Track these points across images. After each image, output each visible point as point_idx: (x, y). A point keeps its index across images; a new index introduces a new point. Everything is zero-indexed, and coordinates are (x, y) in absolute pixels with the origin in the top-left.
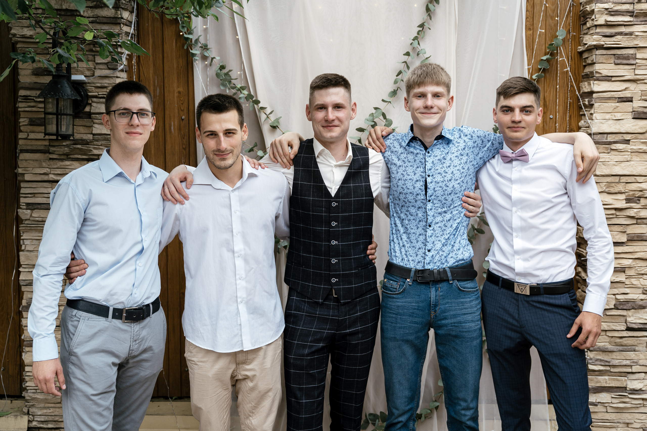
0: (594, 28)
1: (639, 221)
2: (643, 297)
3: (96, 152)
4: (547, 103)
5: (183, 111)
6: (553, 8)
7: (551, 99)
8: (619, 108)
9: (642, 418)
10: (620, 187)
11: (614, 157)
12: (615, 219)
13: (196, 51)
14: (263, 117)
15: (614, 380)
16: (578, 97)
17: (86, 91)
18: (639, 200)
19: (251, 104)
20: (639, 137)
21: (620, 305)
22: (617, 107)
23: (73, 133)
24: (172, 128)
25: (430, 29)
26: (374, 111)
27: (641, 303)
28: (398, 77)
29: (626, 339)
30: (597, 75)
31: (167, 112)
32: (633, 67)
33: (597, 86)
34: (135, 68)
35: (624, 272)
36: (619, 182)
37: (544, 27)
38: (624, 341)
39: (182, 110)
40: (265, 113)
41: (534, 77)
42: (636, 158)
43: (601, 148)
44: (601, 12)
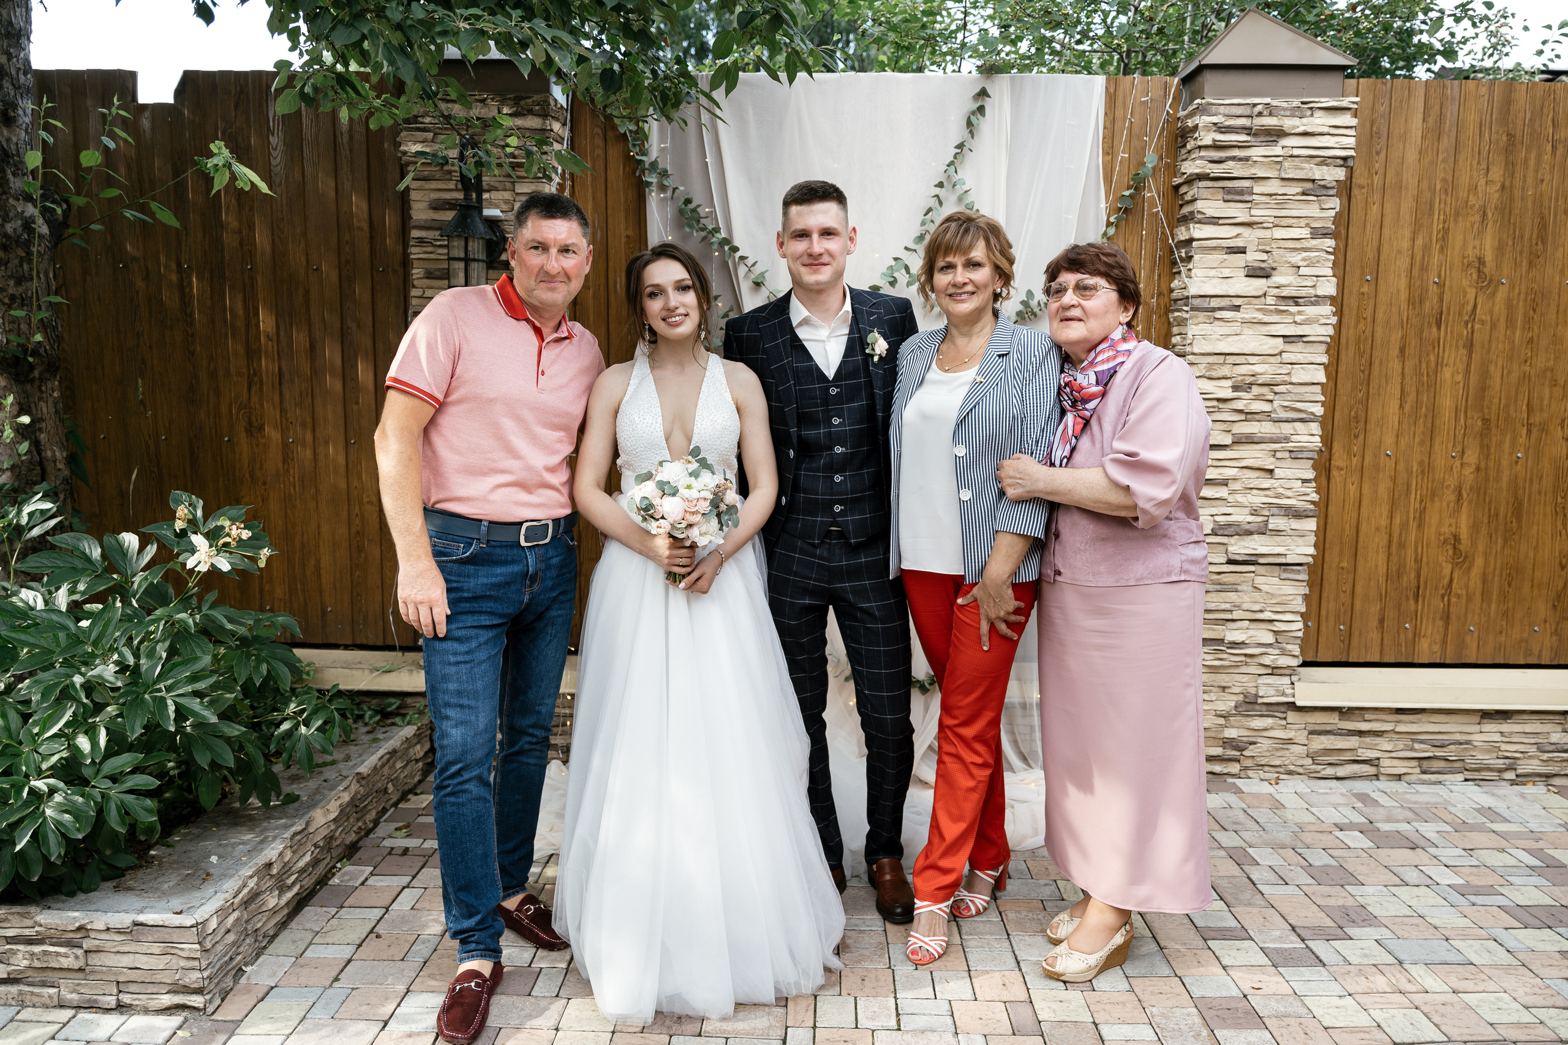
0: (1197, 151)
1: (1249, 416)
2: (1249, 519)
6: (1140, 123)
7: (1135, 250)
8: (1227, 262)
9: (1242, 681)
10: (1225, 371)
11: (1218, 329)
12: (1218, 414)
13: (653, 179)
14: (742, 271)
15: (1209, 629)
16: (1171, 247)
17: (502, 232)
18: (1250, 388)
19: (727, 252)
20: (1253, 302)
21: (1220, 529)
22: (1225, 260)
25: (971, 151)
26: (893, 263)
27: (1248, 527)
28: (926, 217)
29: (1227, 575)
30: (1200, 216)
31: (611, 264)
32: (1249, 205)
33: (1198, 231)
35: (1227, 485)
36: (1224, 363)
37: (1127, 150)
38: (1224, 578)
40: (746, 265)
41: (1112, 219)
42: (1248, 331)
43: (1202, 315)
44: (1207, 128)
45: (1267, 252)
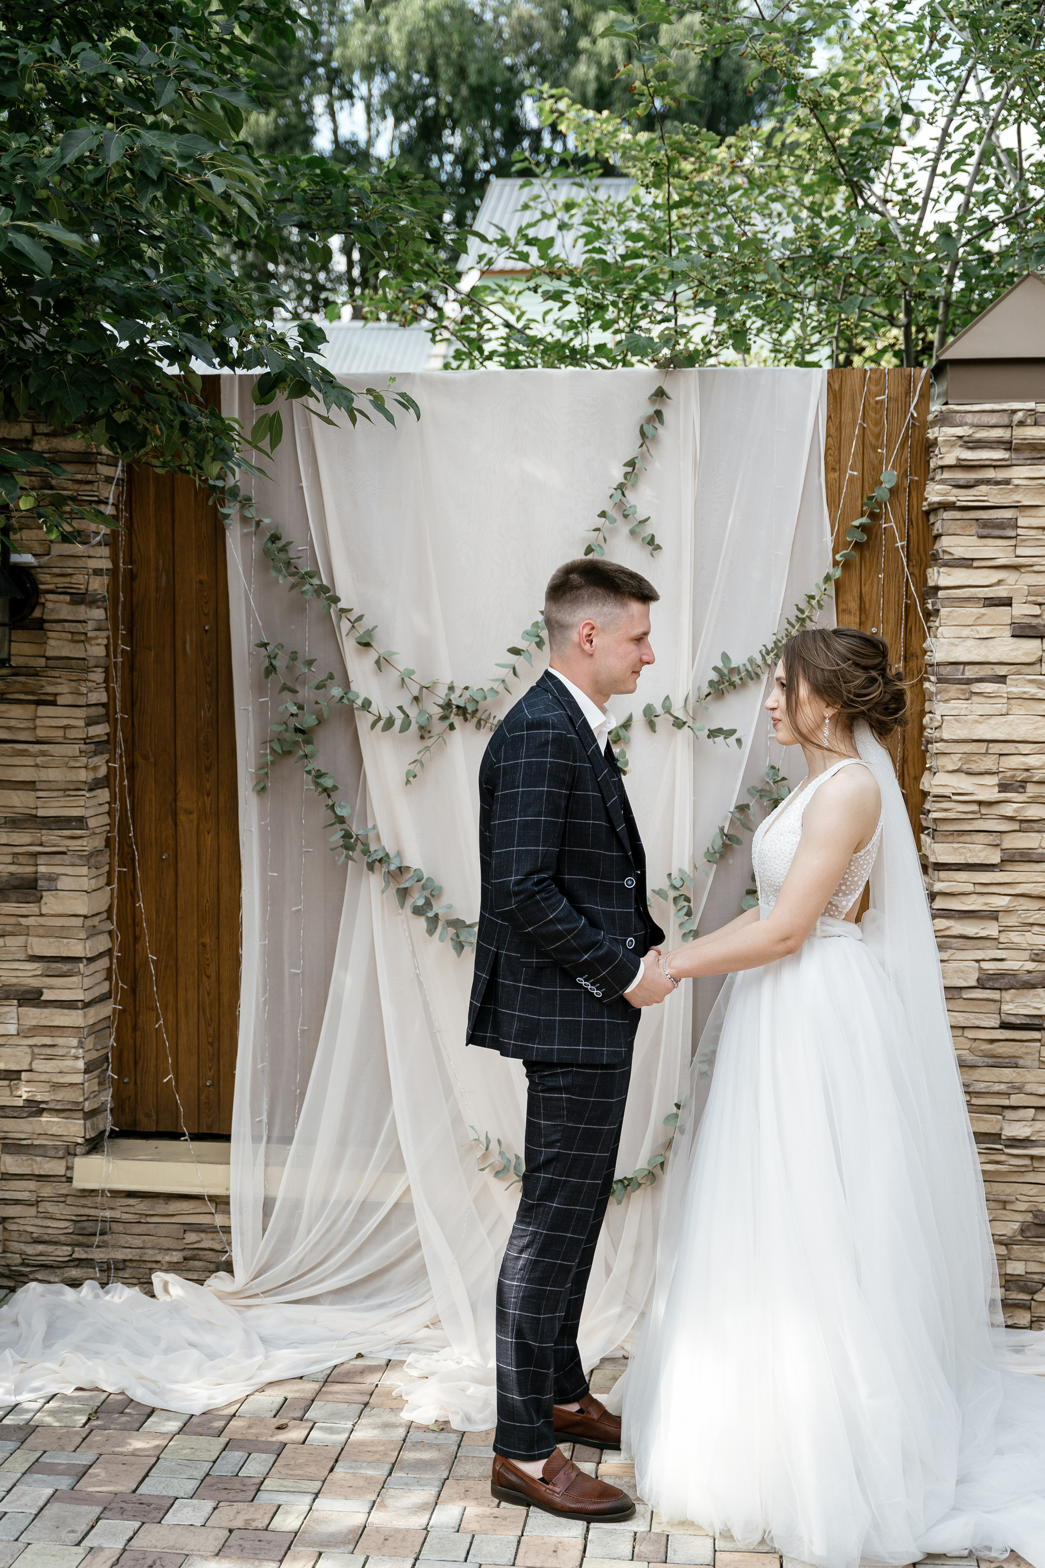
0: (939, 471)
1: (1024, 825)
2: (1031, 966)
3: (50, 689)
4: (867, 606)
6: (876, 430)
7: (874, 597)
8: (985, 617)
9: (1030, 1193)
10: (988, 763)
11: (978, 707)
12: (980, 821)
13: (231, 510)
14: (345, 626)
15: (981, 1119)
17: (35, 581)
18: (1024, 787)
19: (325, 602)
20: (1024, 671)
21: (989, 980)
22: (983, 615)
23: (10, 654)
24: (188, 646)
25: (648, 469)
27: (1026, 977)
29: (1001, 1043)
31: (178, 618)
32: (1013, 542)
33: (945, 577)
34: (122, 540)
35: (997, 919)
36: (987, 753)
37: (859, 465)
38: (998, 1048)
39: (206, 615)
40: (348, 620)
41: (838, 557)
42: (1018, 709)
43: (954, 690)
44: (951, 444)
45: (1040, 604)
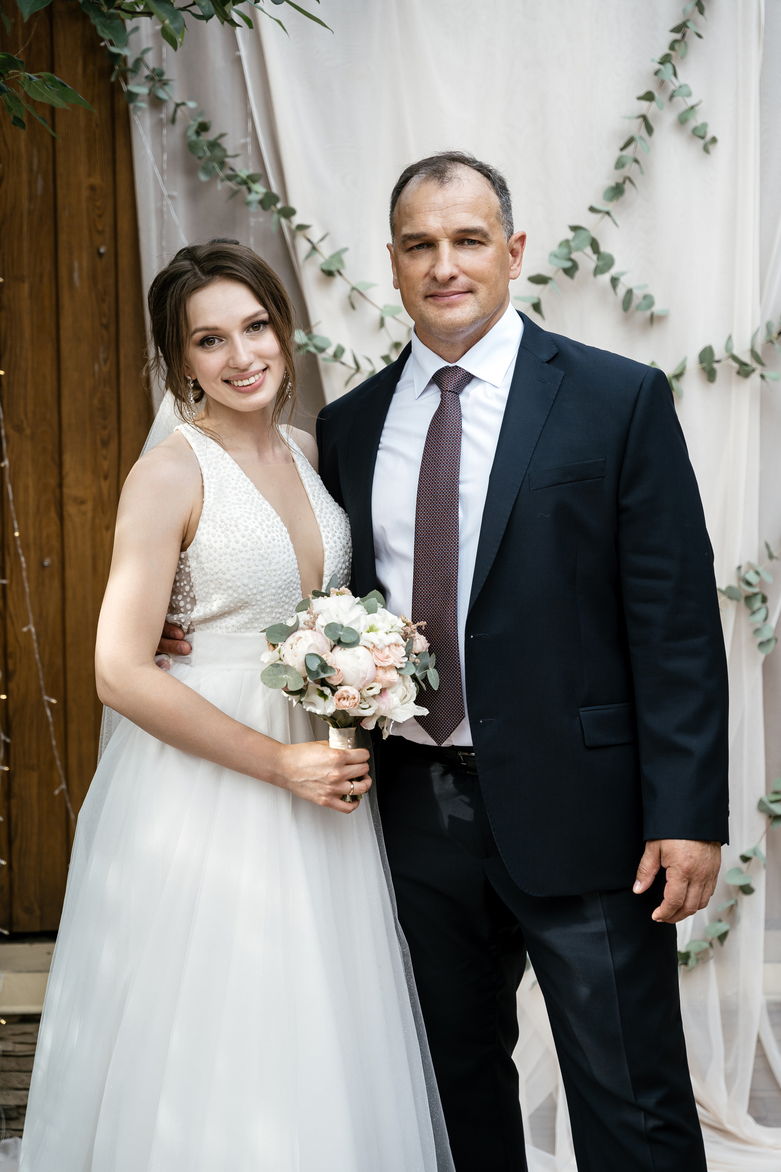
5: (101, 233)
13: (138, 87)
19: (275, 216)
24: (76, 275)
25: (700, 36)
26: (570, 235)
28: (625, 152)
31: (63, 237)
39: (99, 232)
40: (309, 240)
